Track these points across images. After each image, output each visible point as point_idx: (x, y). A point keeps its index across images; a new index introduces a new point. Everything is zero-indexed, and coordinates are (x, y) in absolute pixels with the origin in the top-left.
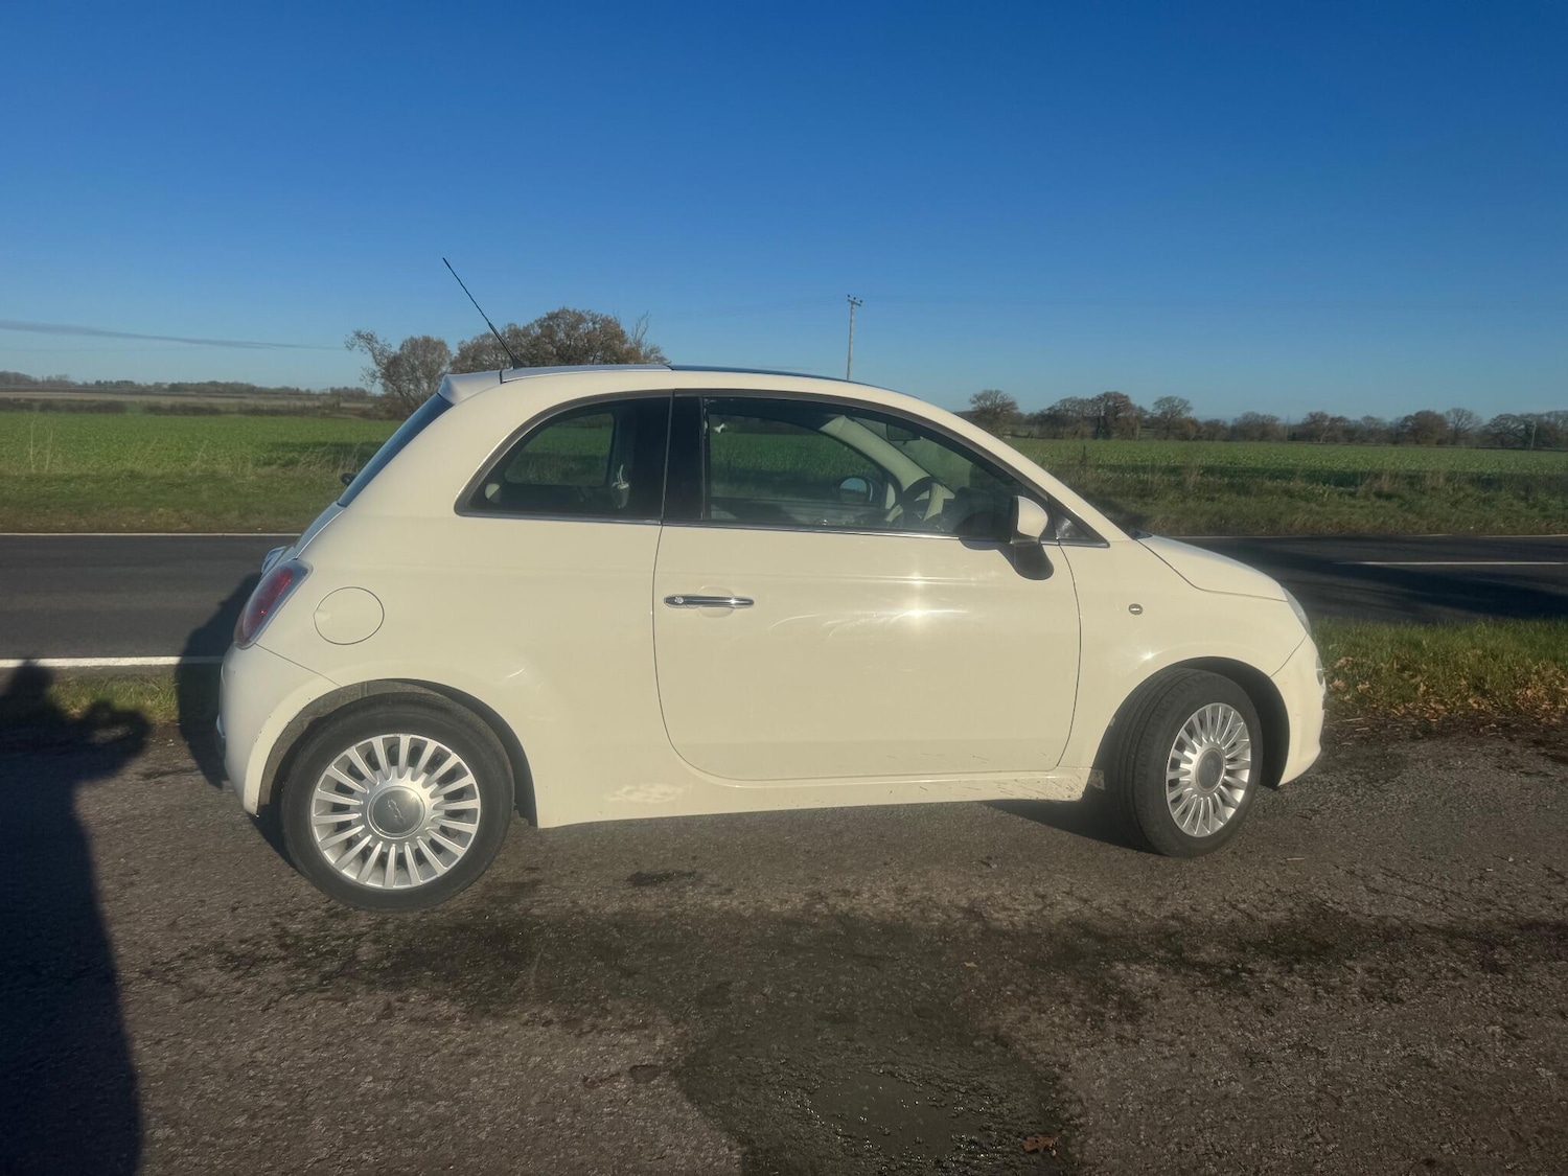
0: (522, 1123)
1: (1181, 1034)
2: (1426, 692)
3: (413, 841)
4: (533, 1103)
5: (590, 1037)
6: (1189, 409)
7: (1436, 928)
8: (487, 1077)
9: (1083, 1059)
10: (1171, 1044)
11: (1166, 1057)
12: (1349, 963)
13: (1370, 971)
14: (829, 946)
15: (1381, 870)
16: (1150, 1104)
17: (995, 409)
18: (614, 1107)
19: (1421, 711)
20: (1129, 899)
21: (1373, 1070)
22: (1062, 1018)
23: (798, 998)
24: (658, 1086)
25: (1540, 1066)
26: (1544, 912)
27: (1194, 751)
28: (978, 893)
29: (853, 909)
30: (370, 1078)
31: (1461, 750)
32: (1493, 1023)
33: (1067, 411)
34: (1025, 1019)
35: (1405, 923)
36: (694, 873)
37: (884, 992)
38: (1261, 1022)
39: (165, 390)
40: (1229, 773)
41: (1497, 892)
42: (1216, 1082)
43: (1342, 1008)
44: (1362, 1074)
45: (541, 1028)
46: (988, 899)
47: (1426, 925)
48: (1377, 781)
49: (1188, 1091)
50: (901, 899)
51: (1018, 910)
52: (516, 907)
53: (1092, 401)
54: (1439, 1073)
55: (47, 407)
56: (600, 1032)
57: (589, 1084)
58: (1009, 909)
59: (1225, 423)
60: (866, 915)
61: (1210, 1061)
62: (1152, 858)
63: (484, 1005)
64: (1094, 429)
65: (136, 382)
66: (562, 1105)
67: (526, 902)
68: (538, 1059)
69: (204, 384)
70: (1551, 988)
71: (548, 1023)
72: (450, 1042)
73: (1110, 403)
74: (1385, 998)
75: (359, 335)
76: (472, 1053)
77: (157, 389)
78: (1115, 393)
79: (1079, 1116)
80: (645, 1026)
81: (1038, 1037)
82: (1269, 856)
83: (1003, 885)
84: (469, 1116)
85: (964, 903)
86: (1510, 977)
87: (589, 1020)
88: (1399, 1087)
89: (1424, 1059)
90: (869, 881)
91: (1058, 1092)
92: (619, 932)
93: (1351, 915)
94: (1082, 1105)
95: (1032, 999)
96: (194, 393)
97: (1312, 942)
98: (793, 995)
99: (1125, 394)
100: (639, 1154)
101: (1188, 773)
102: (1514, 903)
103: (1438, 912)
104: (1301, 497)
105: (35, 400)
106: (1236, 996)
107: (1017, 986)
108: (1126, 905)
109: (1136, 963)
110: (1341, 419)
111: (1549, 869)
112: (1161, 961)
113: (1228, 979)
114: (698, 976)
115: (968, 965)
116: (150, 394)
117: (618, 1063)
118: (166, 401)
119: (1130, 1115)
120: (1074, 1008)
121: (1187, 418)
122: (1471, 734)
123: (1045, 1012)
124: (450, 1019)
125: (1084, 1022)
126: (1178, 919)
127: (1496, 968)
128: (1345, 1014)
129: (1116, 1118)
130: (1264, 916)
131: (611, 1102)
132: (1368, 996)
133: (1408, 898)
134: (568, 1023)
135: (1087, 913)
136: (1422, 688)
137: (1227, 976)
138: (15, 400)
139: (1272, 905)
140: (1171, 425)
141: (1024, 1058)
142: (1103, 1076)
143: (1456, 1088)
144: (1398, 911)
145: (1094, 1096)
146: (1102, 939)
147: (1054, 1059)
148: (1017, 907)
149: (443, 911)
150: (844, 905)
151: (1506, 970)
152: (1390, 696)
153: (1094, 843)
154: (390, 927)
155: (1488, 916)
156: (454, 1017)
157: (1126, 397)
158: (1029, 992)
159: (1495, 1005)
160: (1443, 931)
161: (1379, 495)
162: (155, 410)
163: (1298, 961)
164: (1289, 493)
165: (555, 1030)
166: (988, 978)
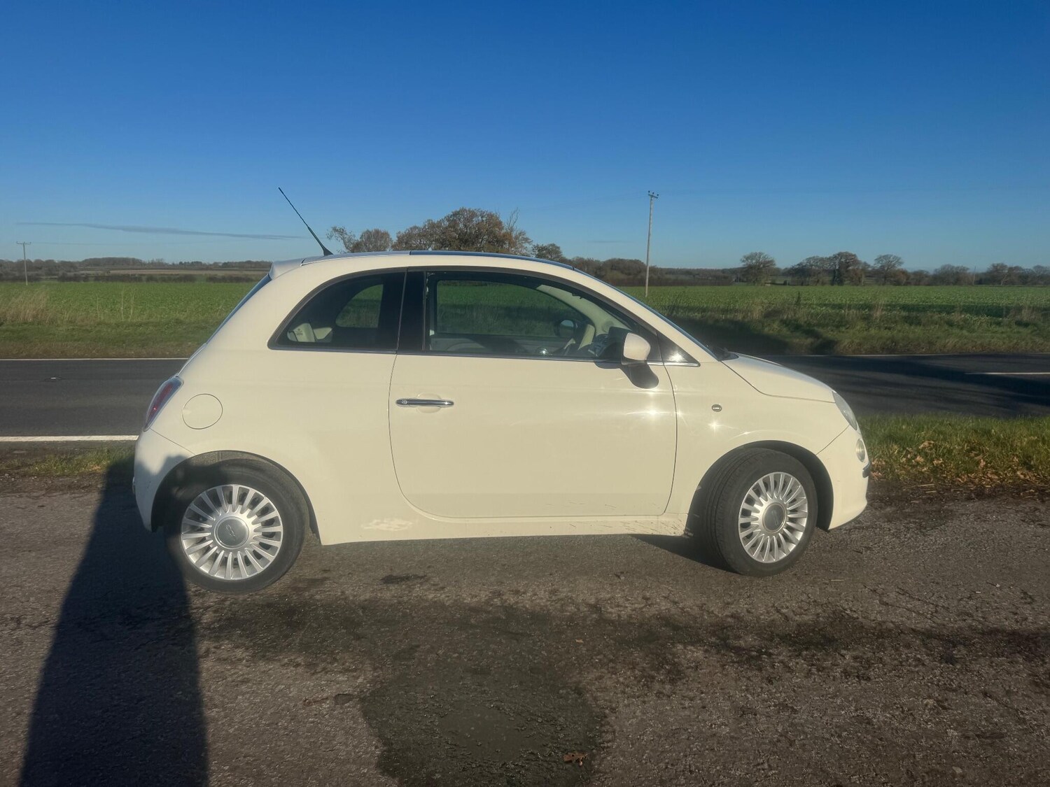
0: (257, 725)
1: (702, 693)
2: (986, 466)
3: (242, 550)
4: (269, 713)
5: (319, 675)
6: (901, 263)
7: (919, 631)
8: (247, 696)
9: (628, 705)
10: (691, 699)
11: (685, 708)
12: (843, 652)
13: (855, 658)
14: (491, 625)
15: (897, 590)
16: (660, 736)
17: (759, 266)
18: (316, 718)
19: (981, 480)
20: (706, 603)
21: (827, 724)
22: (625, 679)
23: (459, 658)
24: (349, 707)
25: (951, 728)
26: (1007, 623)
27: (761, 504)
28: (604, 595)
29: (517, 603)
30: (180, 693)
31: (999, 508)
32: (930, 697)
33: (812, 265)
34: (601, 678)
35: (897, 627)
36: (425, 576)
37: (516, 656)
38: (762, 688)
39: (220, 267)
40: (791, 520)
41: (977, 608)
42: (711, 725)
43: (824, 681)
44: (817, 726)
45: (292, 668)
46: (609, 599)
47: (912, 629)
48: (925, 528)
49: (690, 730)
50: (550, 598)
51: (627, 607)
52: (307, 594)
53: (830, 258)
54: (874, 728)
55: (151, 278)
56: (327, 673)
57: (307, 703)
58: (621, 606)
59: (928, 272)
60: (524, 607)
61: (714, 712)
62: (733, 576)
63: (264, 652)
64: (831, 278)
65: (203, 262)
66: (286, 715)
67: (313, 591)
68: (283, 687)
69: (243, 262)
70: (986, 676)
71: (298, 665)
72: (235, 674)
73: (843, 260)
74: (858, 677)
75: (335, 230)
76: (244, 682)
77: (215, 266)
78: (846, 253)
79: (609, 741)
80: (355, 670)
81: (605, 689)
82: (819, 578)
83: (624, 591)
84: (228, 718)
85: (592, 601)
86: (958, 667)
87: (323, 665)
88: (839, 736)
89: (867, 718)
90: (535, 585)
91: (602, 726)
92: (363, 612)
93: (861, 619)
94: (614, 734)
95: (611, 665)
96: (238, 268)
97: (824, 636)
98: (456, 655)
99: (853, 253)
100: (319, 747)
101: (757, 519)
102: (987, 616)
103: (926, 620)
104: (958, 326)
105: (144, 275)
106: (752, 670)
107: (605, 656)
108: (702, 607)
109: (692, 645)
110: (1017, 268)
111: (1025, 593)
112: (711, 645)
113: (750, 659)
114: (401, 641)
115: (577, 641)
116: (211, 269)
117: (330, 692)
118: (220, 274)
119: (643, 743)
120: (637, 672)
121: (899, 270)
122: (1013, 497)
123: (615, 674)
124: (240, 660)
125: (639, 681)
126: (735, 618)
127: (951, 660)
128: (824, 686)
129: (632, 744)
130: (797, 618)
131: (316, 715)
132: (846, 674)
133: (908, 610)
134: (309, 665)
135: (673, 611)
136: (983, 463)
137: (752, 657)
138: (132, 275)
139: (805, 610)
140: (888, 275)
141: (589, 703)
142: (637, 717)
143: (881, 739)
144: (895, 618)
145: (625, 730)
146: (676, 628)
147: (609, 704)
148: (627, 605)
149: (262, 595)
150: (512, 600)
151: (957, 662)
152: (958, 469)
153: (698, 565)
154: (228, 603)
155: (962, 624)
156: (243, 659)
157: (855, 255)
158: (611, 661)
159: (938, 685)
160: (923, 633)
161: (1019, 323)
162: (212, 279)
163: (807, 649)
164: (950, 324)
165: (300, 670)
166: (587, 650)
